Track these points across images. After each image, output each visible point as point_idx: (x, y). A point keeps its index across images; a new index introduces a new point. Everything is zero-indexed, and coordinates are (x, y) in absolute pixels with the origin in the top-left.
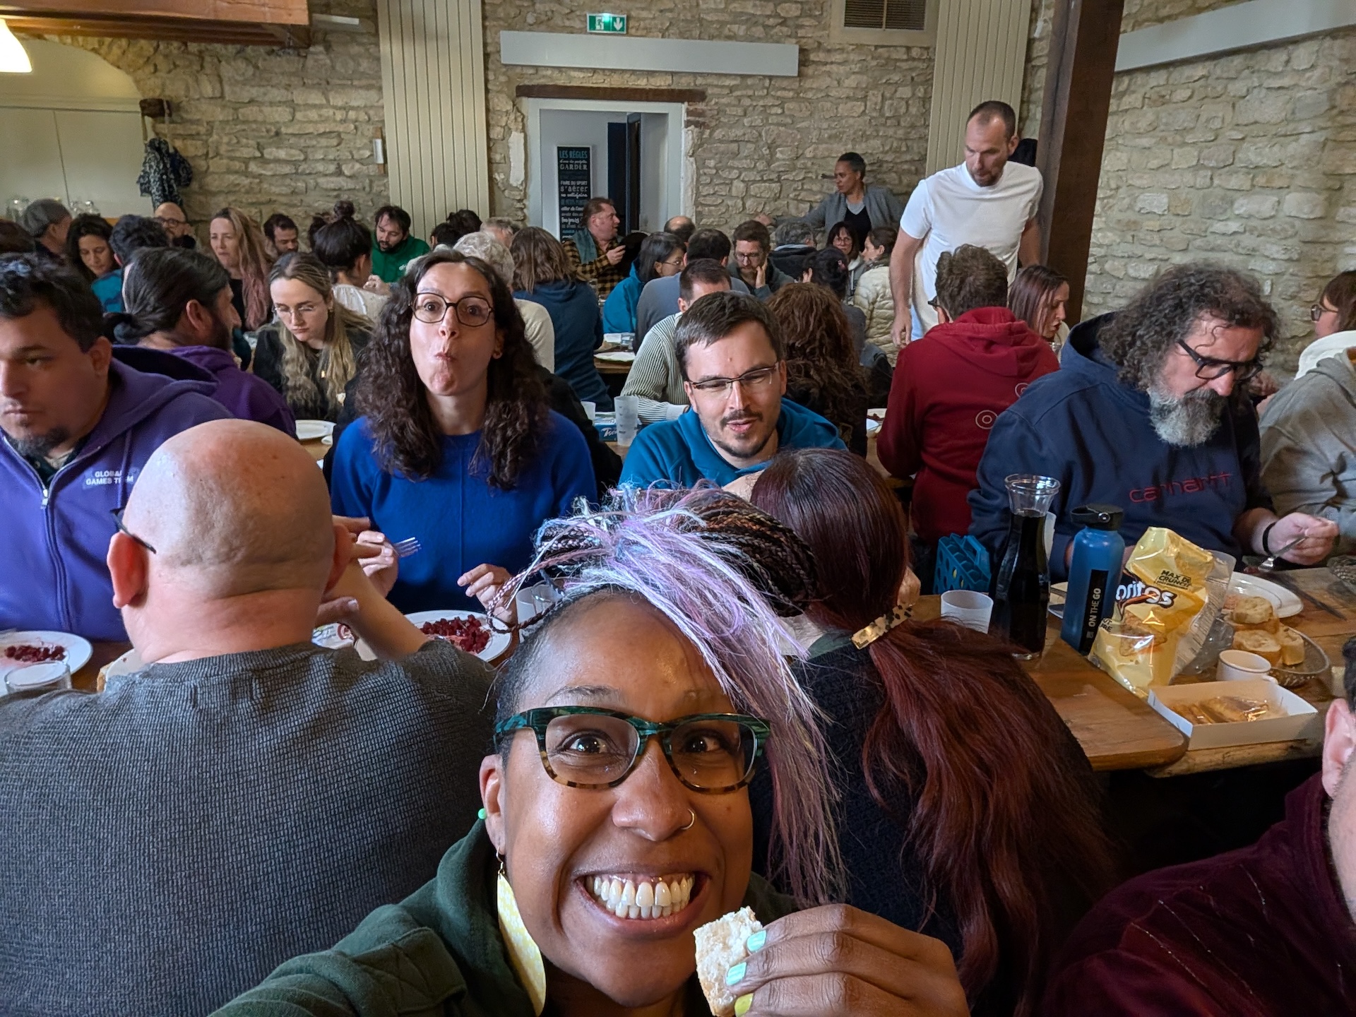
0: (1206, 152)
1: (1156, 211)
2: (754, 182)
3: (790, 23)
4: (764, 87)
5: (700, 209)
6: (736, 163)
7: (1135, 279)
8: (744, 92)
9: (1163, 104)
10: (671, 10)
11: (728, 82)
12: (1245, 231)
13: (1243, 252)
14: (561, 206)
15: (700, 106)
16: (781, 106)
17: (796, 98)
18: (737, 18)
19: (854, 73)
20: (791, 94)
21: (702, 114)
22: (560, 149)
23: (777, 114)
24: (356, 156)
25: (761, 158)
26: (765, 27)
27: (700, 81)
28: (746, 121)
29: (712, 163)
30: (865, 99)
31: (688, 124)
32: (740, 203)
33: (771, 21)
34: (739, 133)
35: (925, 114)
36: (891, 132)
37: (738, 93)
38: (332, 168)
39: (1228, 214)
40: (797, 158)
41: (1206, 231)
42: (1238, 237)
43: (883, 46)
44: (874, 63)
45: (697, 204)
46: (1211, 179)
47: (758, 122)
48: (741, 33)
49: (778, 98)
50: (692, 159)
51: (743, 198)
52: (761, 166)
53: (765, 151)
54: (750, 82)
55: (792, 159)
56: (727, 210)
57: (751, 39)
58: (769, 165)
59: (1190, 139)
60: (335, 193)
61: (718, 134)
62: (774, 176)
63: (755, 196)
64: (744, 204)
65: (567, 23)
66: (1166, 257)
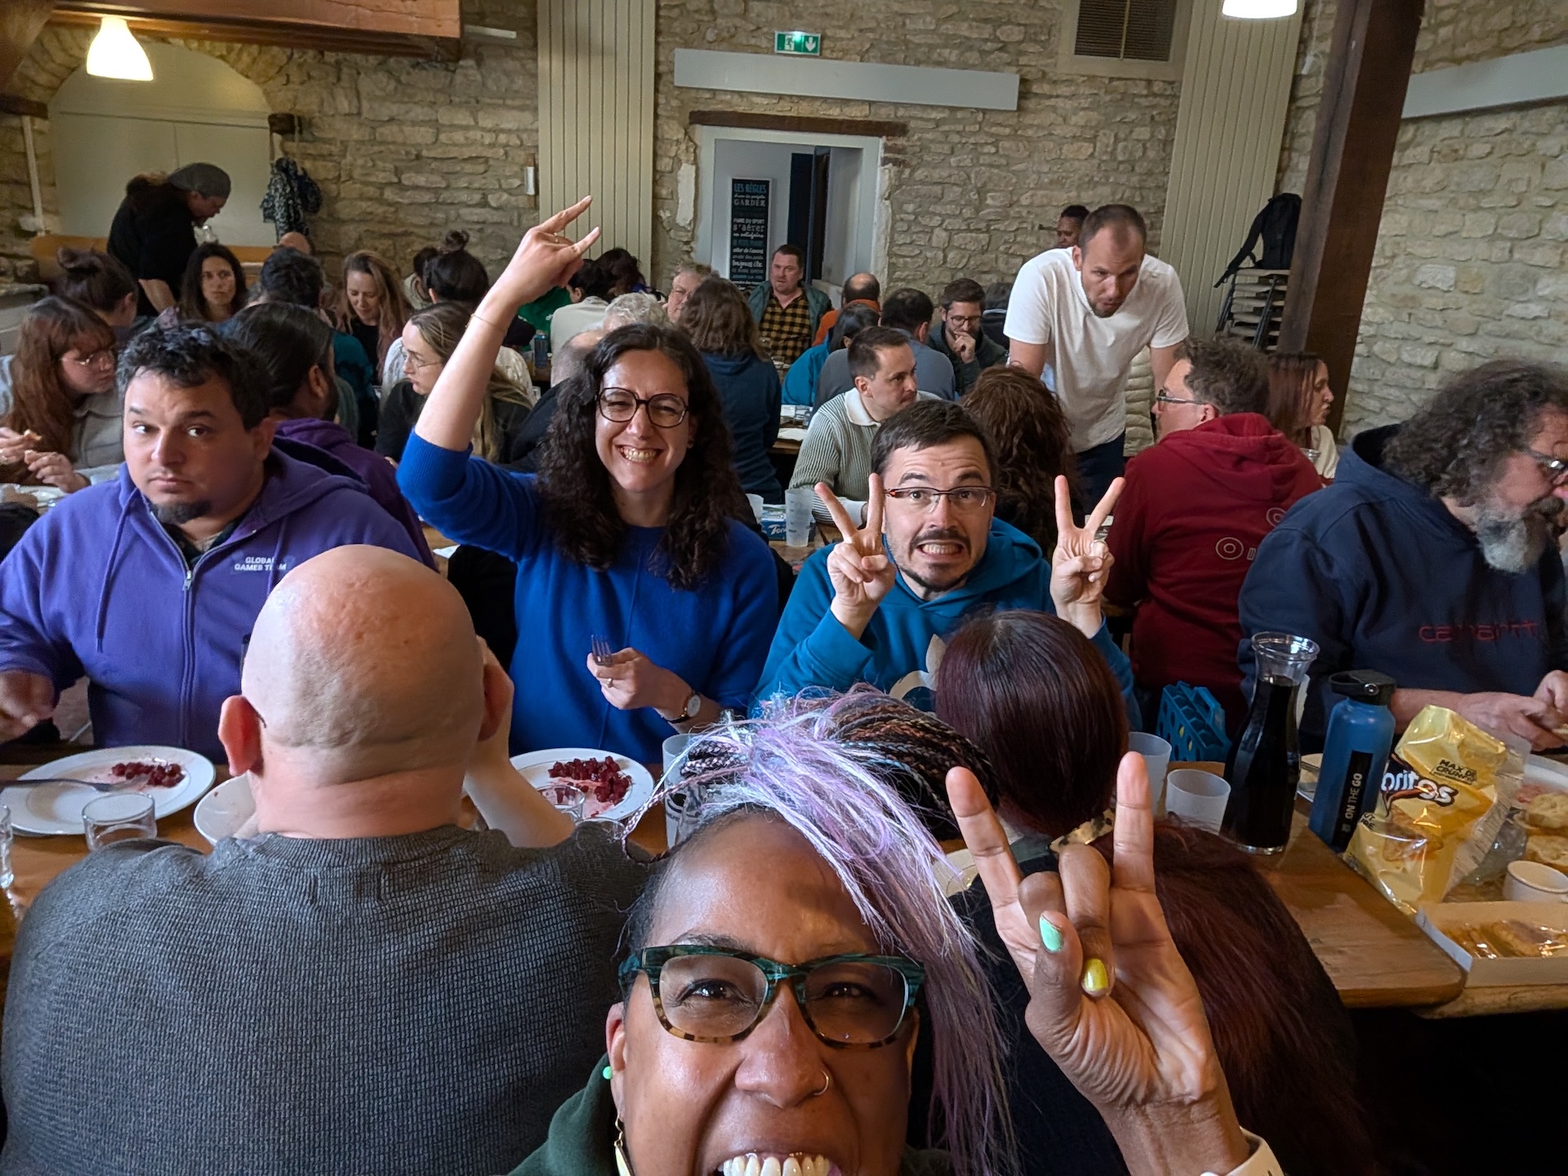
0: (1506, 219)
1: (1439, 285)
2: (959, 231)
3: (1011, 48)
4: (976, 122)
5: (894, 260)
6: (939, 209)
7: (1410, 365)
8: (953, 127)
9: (1456, 160)
10: (872, 30)
11: (934, 115)
12: (1549, 317)
13: (1547, 341)
14: (732, 247)
15: (901, 141)
16: (995, 144)
17: (1014, 136)
18: (949, 41)
19: (1084, 109)
20: (1007, 131)
21: (901, 151)
22: (735, 181)
23: (989, 154)
24: (504, 186)
25: (969, 203)
26: (983, 53)
27: (901, 112)
28: (953, 160)
29: (910, 207)
30: (1093, 140)
31: (885, 161)
32: (941, 255)
33: (989, 46)
34: (945, 174)
35: (1166, 159)
36: (1123, 179)
37: (946, 128)
38: (477, 197)
39: (1530, 295)
40: (1011, 205)
41: (1501, 313)
42: (1541, 323)
43: (1119, 79)
44: (1108, 98)
45: (890, 254)
46: (1511, 251)
47: (968, 162)
48: (953, 58)
49: (992, 135)
50: (887, 202)
51: (944, 250)
52: (967, 213)
53: (974, 196)
54: (959, 115)
55: (1005, 206)
56: (925, 262)
57: (964, 66)
58: (977, 211)
59: (1485, 203)
60: (478, 227)
61: (920, 174)
62: (983, 225)
63: (958, 248)
64: (945, 257)
65: (753, 41)
66: (1448, 341)
